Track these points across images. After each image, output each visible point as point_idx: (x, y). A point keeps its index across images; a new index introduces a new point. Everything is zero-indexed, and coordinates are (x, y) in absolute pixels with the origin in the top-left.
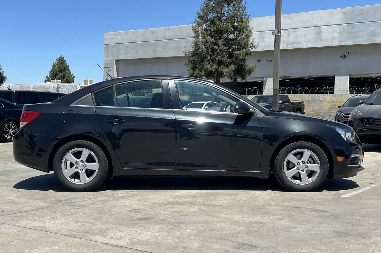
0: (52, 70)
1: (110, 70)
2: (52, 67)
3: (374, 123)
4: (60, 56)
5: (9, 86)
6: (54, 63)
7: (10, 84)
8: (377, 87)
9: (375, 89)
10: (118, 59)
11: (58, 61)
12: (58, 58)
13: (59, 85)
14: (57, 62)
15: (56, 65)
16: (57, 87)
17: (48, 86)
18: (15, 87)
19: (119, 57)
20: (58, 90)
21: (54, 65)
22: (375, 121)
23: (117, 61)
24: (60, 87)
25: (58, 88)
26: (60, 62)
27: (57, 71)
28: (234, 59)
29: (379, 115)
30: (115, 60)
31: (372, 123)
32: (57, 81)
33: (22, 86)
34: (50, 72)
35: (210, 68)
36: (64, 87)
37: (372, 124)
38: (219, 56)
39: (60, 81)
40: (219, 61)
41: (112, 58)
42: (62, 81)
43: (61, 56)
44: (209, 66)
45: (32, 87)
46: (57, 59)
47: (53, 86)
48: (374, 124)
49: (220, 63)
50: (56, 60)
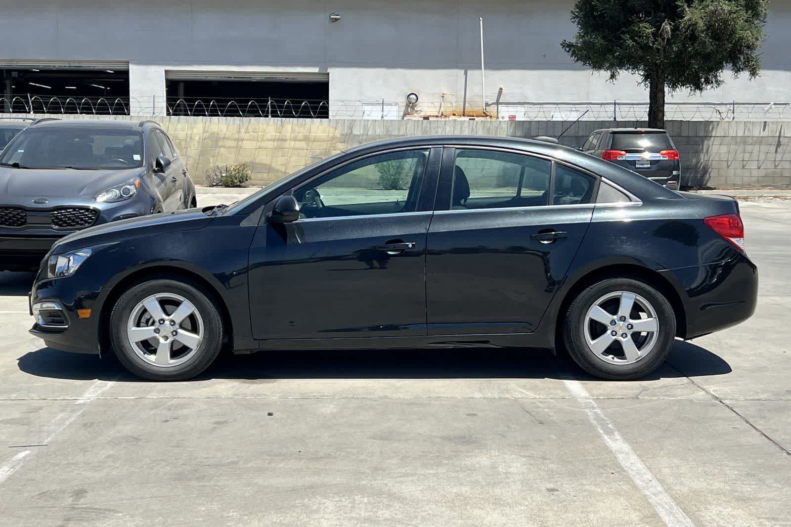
3: (23, 220)
8: (33, 98)
9: (29, 103)
22: (25, 216)
29: (36, 198)
31: (18, 220)
37: (19, 223)
48: (25, 223)
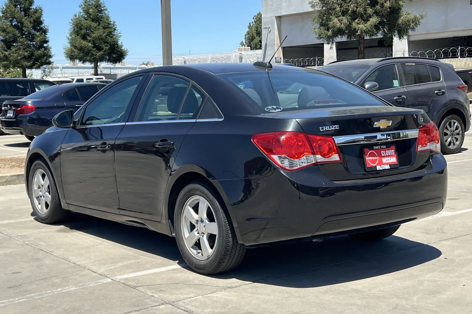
0: (248, 33)
1: (270, 31)
2: (248, 28)
4: (258, 12)
5: (184, 59)
6: (250, 23)
7: (186, 56)
10: (280, 15)
11: (256, 20)
12: (255, 16)
13: (242, 54)
14: (254, 21)
15: (253, 25)
16: (240, 56)
17: (229, 56)
18: (191, 59)
19: (280, 11)
20: (241, 61)
21: (251, 26)
23: (280, 18)
24: (243, 57)
25: (241, 58)
26: (258, 21)
27: (254, 34)
28: (378, 7)
30: (276, 17)
32: (244, 48)
33: (199, 58)
34: (245, 35)
35: (338, 25)
36: (248, 57)
38: (352, 6)
39: (249, 48)
40: (354, 12)
41: (271, 15)
42: (251, 48)
43: (260, 12)
44: (336, 20)
45: (210, 58)
46: (255, 18)
47: (235, 56)
49: (354, 15)
50: (253, 18)
